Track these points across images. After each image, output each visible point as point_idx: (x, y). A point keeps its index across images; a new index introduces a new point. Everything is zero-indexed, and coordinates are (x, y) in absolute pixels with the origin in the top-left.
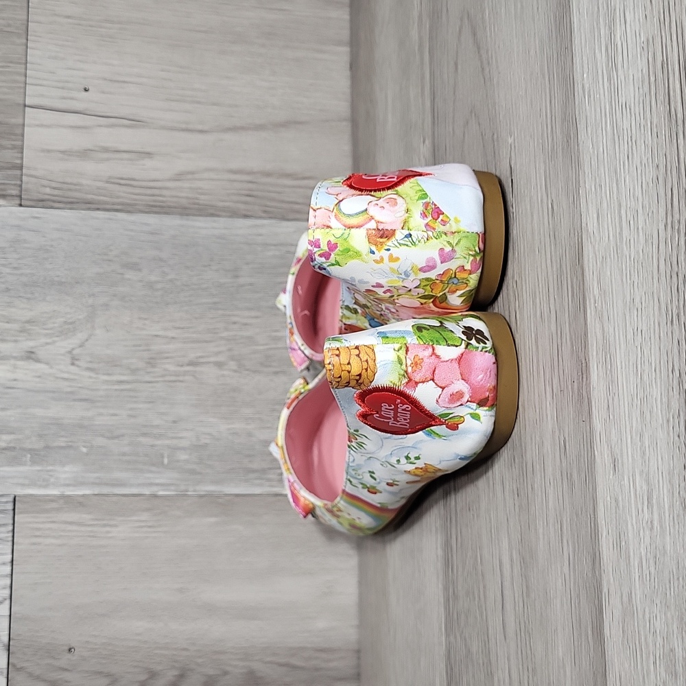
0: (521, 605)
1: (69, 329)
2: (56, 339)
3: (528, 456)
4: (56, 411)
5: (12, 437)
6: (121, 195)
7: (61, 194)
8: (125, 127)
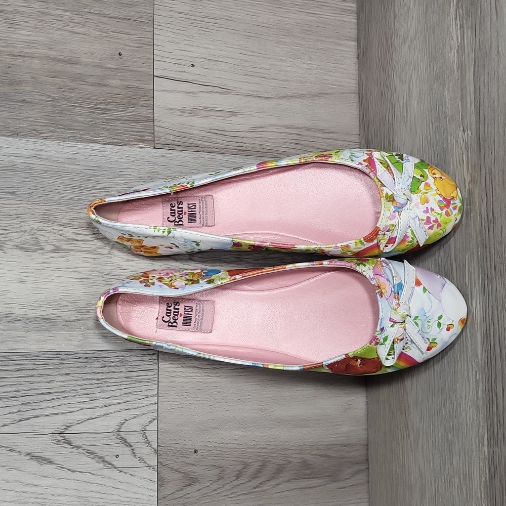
6: (218, 141)
7: (179, 140)
8: (218, 92)
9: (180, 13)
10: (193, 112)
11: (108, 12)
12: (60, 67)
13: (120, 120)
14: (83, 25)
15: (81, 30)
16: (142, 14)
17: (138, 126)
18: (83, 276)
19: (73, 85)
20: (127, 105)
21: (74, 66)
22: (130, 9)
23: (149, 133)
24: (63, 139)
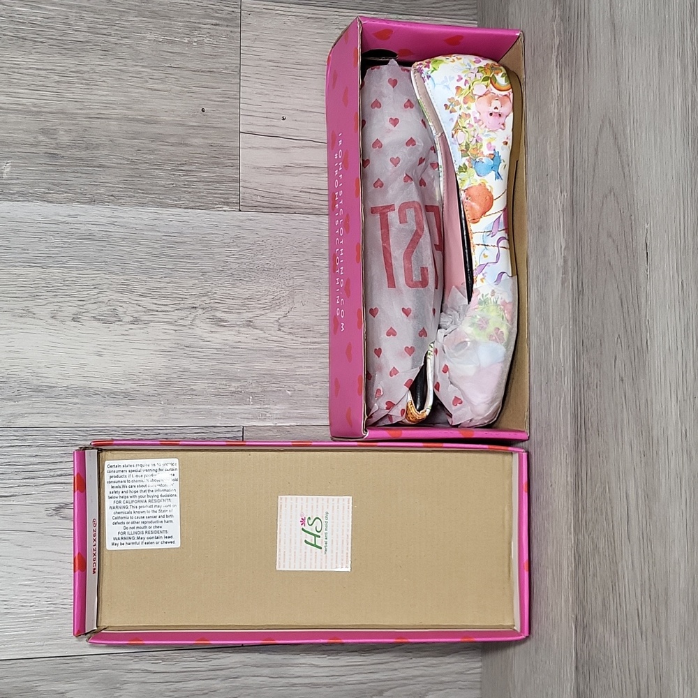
0: (644, 522)
1: (276, 303)
2: (267, 311)
3: (655, 433)
4: (269, 364)
5: (239, 384)
6: (311, 201)
7: (268, 201)
8: (313, 147)
9: (270, 61)
10: (284, 169)
11: (190, 65)
12: (139, 127)
13: (203, 181)
14: (163, 81)
15: (161, 87)
16: (227, 65)
17: (223, 187)
18: (163, 348)
19: (153, 146)
20: (211, 165)
21: (154, 125)
22: (214, 61)
23: (235, 194)
24: (143, 205)
